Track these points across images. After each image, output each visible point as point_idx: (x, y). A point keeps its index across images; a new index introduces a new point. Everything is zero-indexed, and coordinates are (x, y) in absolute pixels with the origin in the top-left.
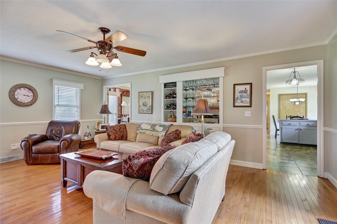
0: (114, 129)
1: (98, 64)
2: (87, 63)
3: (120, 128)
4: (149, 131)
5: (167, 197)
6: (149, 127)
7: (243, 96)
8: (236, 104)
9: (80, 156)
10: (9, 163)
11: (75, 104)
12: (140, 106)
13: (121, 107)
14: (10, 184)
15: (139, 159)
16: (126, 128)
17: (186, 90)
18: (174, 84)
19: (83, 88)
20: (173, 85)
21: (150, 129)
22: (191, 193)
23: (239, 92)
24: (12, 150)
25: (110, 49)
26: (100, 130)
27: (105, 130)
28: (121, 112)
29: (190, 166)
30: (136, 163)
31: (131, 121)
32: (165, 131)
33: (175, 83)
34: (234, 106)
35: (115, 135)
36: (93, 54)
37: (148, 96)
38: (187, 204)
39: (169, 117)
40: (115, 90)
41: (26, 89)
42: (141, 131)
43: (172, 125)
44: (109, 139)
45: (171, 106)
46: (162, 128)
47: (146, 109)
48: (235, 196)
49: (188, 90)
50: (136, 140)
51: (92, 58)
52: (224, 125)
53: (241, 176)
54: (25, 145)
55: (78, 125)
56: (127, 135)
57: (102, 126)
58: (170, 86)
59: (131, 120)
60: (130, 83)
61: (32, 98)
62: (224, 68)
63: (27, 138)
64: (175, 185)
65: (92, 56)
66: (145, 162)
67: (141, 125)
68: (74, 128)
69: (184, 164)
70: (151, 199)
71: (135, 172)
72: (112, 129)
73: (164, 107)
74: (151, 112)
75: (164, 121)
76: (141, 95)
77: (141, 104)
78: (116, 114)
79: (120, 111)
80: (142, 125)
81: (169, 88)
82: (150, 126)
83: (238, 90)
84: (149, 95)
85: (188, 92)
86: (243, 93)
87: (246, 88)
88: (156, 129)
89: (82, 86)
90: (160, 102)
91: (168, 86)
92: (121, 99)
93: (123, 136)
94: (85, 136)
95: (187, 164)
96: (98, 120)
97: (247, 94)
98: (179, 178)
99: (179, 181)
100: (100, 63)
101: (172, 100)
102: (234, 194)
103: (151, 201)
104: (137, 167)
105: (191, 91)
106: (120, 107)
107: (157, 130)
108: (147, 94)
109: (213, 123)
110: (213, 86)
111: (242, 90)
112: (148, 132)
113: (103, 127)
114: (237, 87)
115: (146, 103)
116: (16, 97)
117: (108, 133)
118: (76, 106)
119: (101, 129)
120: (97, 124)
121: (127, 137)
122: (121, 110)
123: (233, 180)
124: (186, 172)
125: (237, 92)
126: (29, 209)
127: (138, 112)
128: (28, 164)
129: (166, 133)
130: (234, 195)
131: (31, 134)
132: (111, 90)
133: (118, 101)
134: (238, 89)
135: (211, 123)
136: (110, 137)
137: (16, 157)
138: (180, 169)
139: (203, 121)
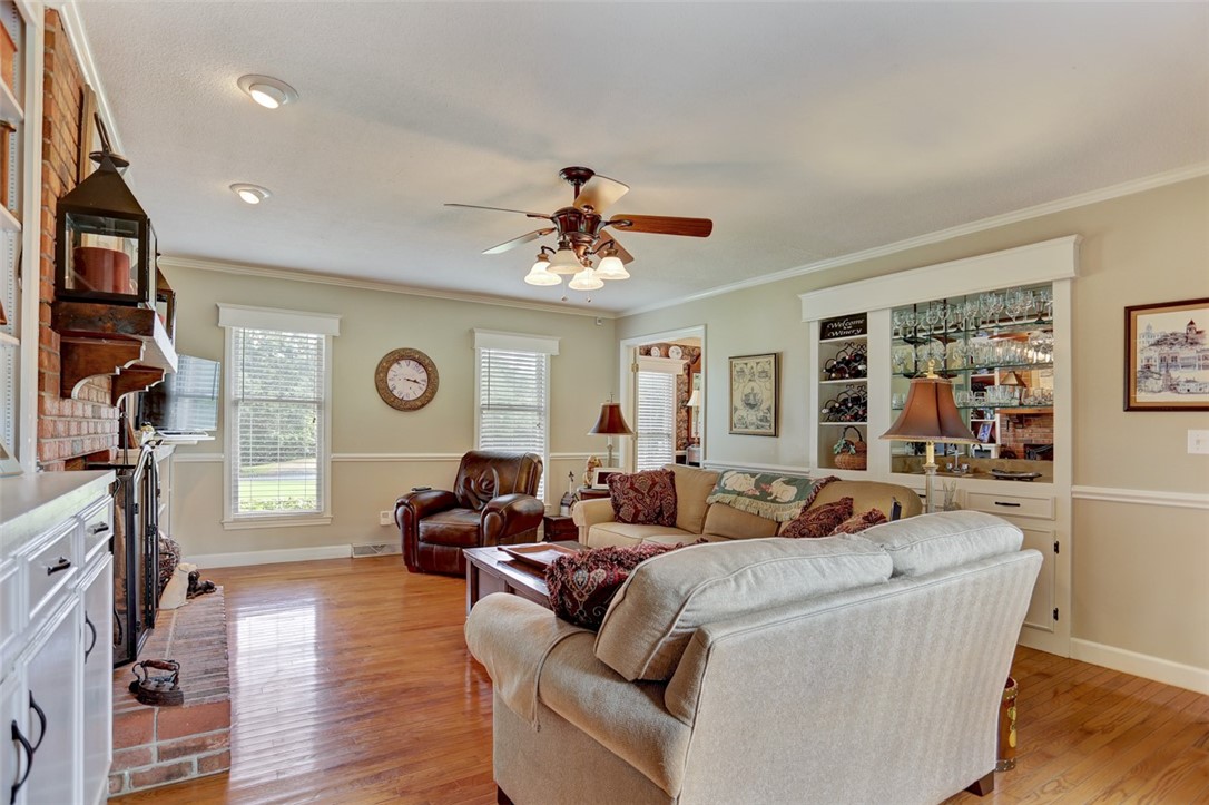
0: (632, 487)
1: (559, 280)
2: (530, 279)
3: (654, 484)
4: (748, 500)
5: (633, 686)
6: (747, 484)
7: (1174, 359)
8: (1141, 397)
9: (510, 558)
10: (375, 560)
11: (536, 404)
12: (736, 409)
13: (689, 410)
14: (364, 611)
15: (589, 572)
16: (674, 486)
17: (914, 342)
18: (861, 322)
19: (556, 353)
20: (855, 327)
21: (750, 493)
22: (688, 688)
23: (1153, 341)
24: (383, 526)
25: (591, 231)
26: (596, 486)
27: (606, 487)
28: (688, 429)
29: (693, 603)
30: (580, 580)
31: (706, 461)
32: (803, 503)
33: (863, 316)
34: (1129, 408)
35: (635, 507)
36: (546, 251)
37: (763, 372)
38: (679, 717)
39: (839, 450)
40: (665, 350)
41: (412, 362)
42: (719, 496)
43: (832, 479)
44: (617, 518)
45: (847, 408)
46: (793, 491)
47: (754, 417)
48: (1055, 791)
49: (924, 342)
50: (702, 528)
51: (544, 264)
52: (1077, 488)
53: (1143, 722)
54: (406, 514)
55: (536, 468)
56: (675, 508)
57: (600, 474)
58: (842, 328)
59: (705, 458)
60: (702, 328)
61: (424, 388)
62: (1074, 238)
63: (409, 497)
64: (649, 654)
65: (542, 258)
66: (611, 581)
67: (722, 477)
68: (525, 476)
69: (677, 593)
70: (590, 685)
71: (581, 608)
72: (628, 485)
73: (820, 411)
74: (772, 431)
75: (820, 466)
76: (738, 368)
77: (738, 402)
78: (669, 435)
79: (685, 426)
80: (726, 476)
81: (840, 336)
82: (753, 480)
83: (1148, 334)
84: (767, 367)
85: (924, 350)
86: (1176, 348)
87: (1192, 323)
88: (771, 494)
89: (553, 345)
90: (805, 392)
91: (834, 330)
92: (689, 383)
93: (661, 512)
94: (562, 504)
95: (686, 594)
96: (589, 455)
97: (1198, 348)
98: (659, 635)
99: (661, 643)
100: (567, 278)
101: (851, 385)
102: (1055, 784)
103: (591, 689)
104: (583, 595)
105: (937, 346)
106: (683, 411)
107: (776, 497)
108: (758, 363)
109: (1031, 479)
110: (1035, 320)
111: (1168, 332)
112: (743, 503)
113: (602, 478)
114: (1143, 321)
115: (755, 395)
116: (390, 384)
117: (615, 498)
118: (538, 410)
119: (599, 483)
120: (587, 468)
121: (673, 516)
122: (689, 421)
123: (1081, 730)
124: (679, 618)
125: (1141, 343)
126: (385, 676)
127: (728, 430)
128: (412, 569)
129: (805, 508)
130: (1049, 788)
131: (418, 487)
132: (652, 352)
133: (678, 390)
134: (1149, 327)
135: (1020, 479)
136: (619, 512)
137: (389, 546)
138: (662, 606)
139: (930, 468)
